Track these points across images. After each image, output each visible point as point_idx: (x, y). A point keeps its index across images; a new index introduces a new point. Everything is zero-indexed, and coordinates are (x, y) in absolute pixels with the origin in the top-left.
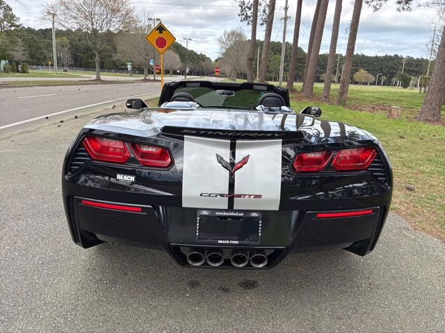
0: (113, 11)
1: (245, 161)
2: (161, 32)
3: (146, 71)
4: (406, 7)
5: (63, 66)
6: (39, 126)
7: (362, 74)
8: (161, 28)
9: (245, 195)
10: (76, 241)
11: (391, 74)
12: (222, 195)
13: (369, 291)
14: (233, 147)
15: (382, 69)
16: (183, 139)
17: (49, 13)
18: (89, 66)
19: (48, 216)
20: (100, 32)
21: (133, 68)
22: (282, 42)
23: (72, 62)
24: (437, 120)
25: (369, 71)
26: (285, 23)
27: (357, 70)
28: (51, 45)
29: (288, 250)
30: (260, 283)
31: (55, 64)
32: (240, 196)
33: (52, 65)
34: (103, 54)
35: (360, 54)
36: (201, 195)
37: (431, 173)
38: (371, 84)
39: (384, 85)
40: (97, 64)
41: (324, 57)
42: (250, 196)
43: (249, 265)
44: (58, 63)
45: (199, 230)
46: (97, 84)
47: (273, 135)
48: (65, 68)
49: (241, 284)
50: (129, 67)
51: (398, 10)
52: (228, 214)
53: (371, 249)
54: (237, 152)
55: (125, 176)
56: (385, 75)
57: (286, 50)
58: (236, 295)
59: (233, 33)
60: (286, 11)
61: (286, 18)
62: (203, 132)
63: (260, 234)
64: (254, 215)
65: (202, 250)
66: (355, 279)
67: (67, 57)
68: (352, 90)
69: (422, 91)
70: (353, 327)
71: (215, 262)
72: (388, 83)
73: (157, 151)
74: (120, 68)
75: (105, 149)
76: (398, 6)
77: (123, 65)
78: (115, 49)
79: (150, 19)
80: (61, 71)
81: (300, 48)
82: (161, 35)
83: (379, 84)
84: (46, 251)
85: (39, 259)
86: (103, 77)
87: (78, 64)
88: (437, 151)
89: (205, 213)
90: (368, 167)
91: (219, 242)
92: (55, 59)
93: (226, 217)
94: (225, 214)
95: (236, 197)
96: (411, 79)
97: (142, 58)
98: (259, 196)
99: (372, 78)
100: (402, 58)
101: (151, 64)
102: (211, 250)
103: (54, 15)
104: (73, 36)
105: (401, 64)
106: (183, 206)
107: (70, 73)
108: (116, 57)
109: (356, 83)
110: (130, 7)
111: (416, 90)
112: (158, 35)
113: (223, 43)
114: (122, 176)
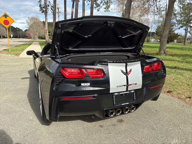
2: (6, 17)
4: (108, 10)
12: (124, 86)
36: (117, 87)
42: (133, 84)
43: (129, 112)
45: (115, 101)
54: (128, 68)
55: (85, 84)
60: (58, 10)
63: (135, 99)
64: (132, 91)
71: (118, 113)
89: (116, 94)
91: (122, 104)
94: (123, 93)
95: (129, 85)
98: (136, 84)
106: (110, 92)
112: (4, 19)
113: (29, 23)
114: (84, 84)
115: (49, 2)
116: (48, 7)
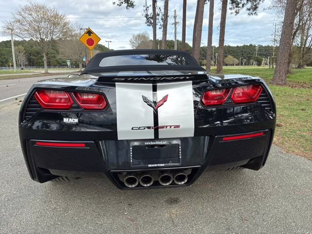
0: (54, 24)
1: (165, 99)
2: (90, 35)
3: (81, 66)
4: (254, 13)
5: (21, 66)
6: (4, 105)
7: (230, 58)
8: (89, 32)
9: (167, 127)
10: (33, 178)
11: (248, 57)
12: (149, 128)
13: (264, 198)
14: (155, 89)
15: (242, 54)
16: (114, 86)
17: (9, 29)
18: (40, 65)
19: (11, 165)
20: (46, 40)
21: (71, 64)
22: (174, 40)
23: (27, 63)
24: (285, 84)
25: (235, 57)
26: (175, 26)
27: (226, 56)
28: (11, 52)
29: (203, 168)
30: (181, 199)
31: (15, 65)
32: (163, 127)
33: (12, 66)
34: (49, 55)
35: (227, 45)
36: (132, 129)
37: (289, 116)
38: (236, 65)
39: (245, 65)
40: (45, 62)
41: (203, 49)
42: (171, 126)
43: (173, 183)
44: (16, 64)
45: (133, 158)
46: (46, 76)
47: (185, 78)
48: (22, 67)
49: (167, 201)
50: (69, 63)
51: (249, 14)
52: (154, 143)
53: (263, 165)
55: (70, 119)
56: (245, 58)
57: (178, 45)
58: (165, 210)
59: (139, 36)
60: (175, 19)
61: (175, 23)
62: (130, 79)
63: (180, 157)
64: (175, 142)
65: (136, 174)
66: (252, 190)
67: (23, 59)
68: (225, 70)
69: (271, 67)
70: (257, 225)
71: (146, 183)
72: (248, 64)
73: (95, 97)
74: (62, 64)
75: (53, 100)
76: (248, 12)
77: (64, 62)
78: (57, 51)
79: (81, 29)
80: (19, 70)
81: (187, 43)
82: (90, 37)
83: (242, 64)
84: (11, 190)
85: (5, 197)
86: (50, 71)
87: (31, 63)
88: (289, 102)
89: (136, 144)
90: (257, 100)
91: (149, 166)
92: (14, 61)
93: (153, 146)
94: (152, 143)
95: (160, 128)
96: (262, 60)
97: (77, 56)
98: (178, 126)
99: (236, 61)
100: (255, 46)
101: (84, 60)
102: (143, 173)
103: (12, 30)
104: (26, 44)
105: (255, 50)
106: (118, 139)
107: (26, 70)
108: (58, 57)
109: (227, 65)
110: (66, 20)
111: (267, 67)
112: (87, 37)
113: (133, 43)
114: (67, 119)
115: (160, 8)
116: (157, 17)
